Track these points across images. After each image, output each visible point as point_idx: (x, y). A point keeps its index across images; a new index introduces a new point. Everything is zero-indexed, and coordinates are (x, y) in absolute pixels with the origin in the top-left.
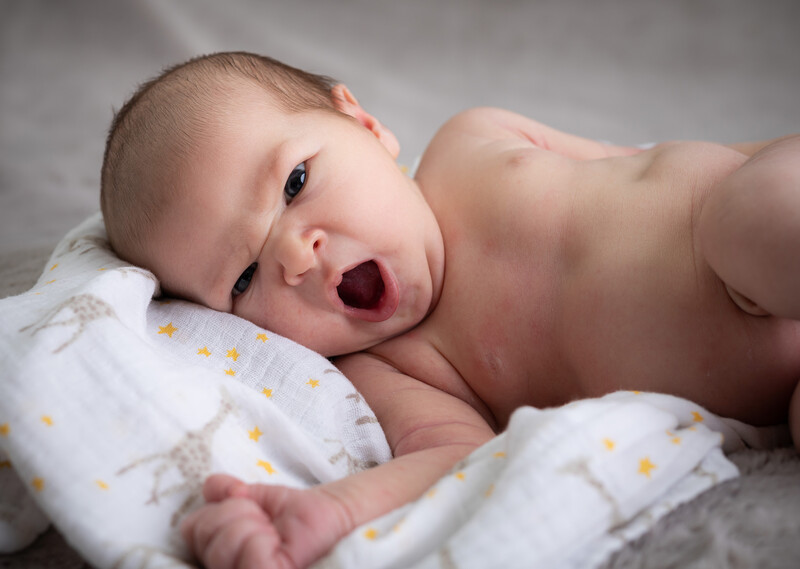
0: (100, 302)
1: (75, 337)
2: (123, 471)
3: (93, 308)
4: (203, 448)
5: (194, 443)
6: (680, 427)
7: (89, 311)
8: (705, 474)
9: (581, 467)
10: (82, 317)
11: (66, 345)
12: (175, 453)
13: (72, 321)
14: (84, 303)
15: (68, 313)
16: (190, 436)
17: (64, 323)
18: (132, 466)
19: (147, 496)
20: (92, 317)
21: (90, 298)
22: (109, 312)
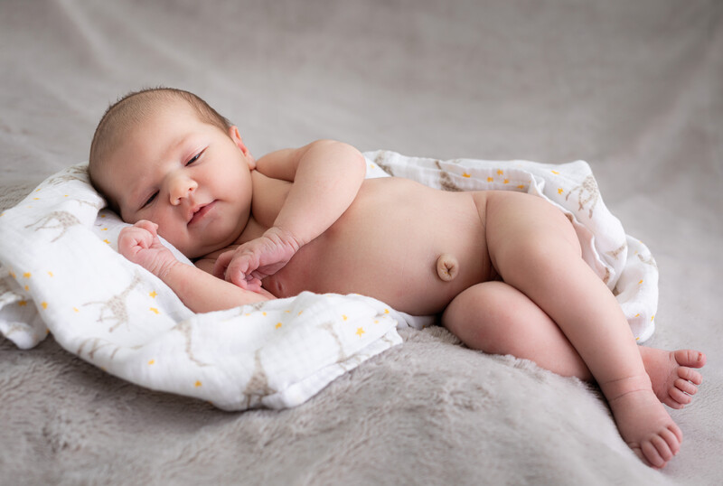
0: (72, 216)
1: (62, 234)
2: (86, 305)
3: (70, 219)
4: (122, 304)
5: (118, 301)
6: (379, 315)
7: (68, 221)
8: (387, 341)
9: (329, 326)
10: (64, 224)
11: (57, 238)
12: (109, 303)
13: (59, 226)
14: (64, 216)
15: (55, 222)
16: (115, 297)
17: (54, 227)
18: (90, 303)
19: (98, 319)
20: (70, 224)
21: (67, 214)
22: (79, 222)
